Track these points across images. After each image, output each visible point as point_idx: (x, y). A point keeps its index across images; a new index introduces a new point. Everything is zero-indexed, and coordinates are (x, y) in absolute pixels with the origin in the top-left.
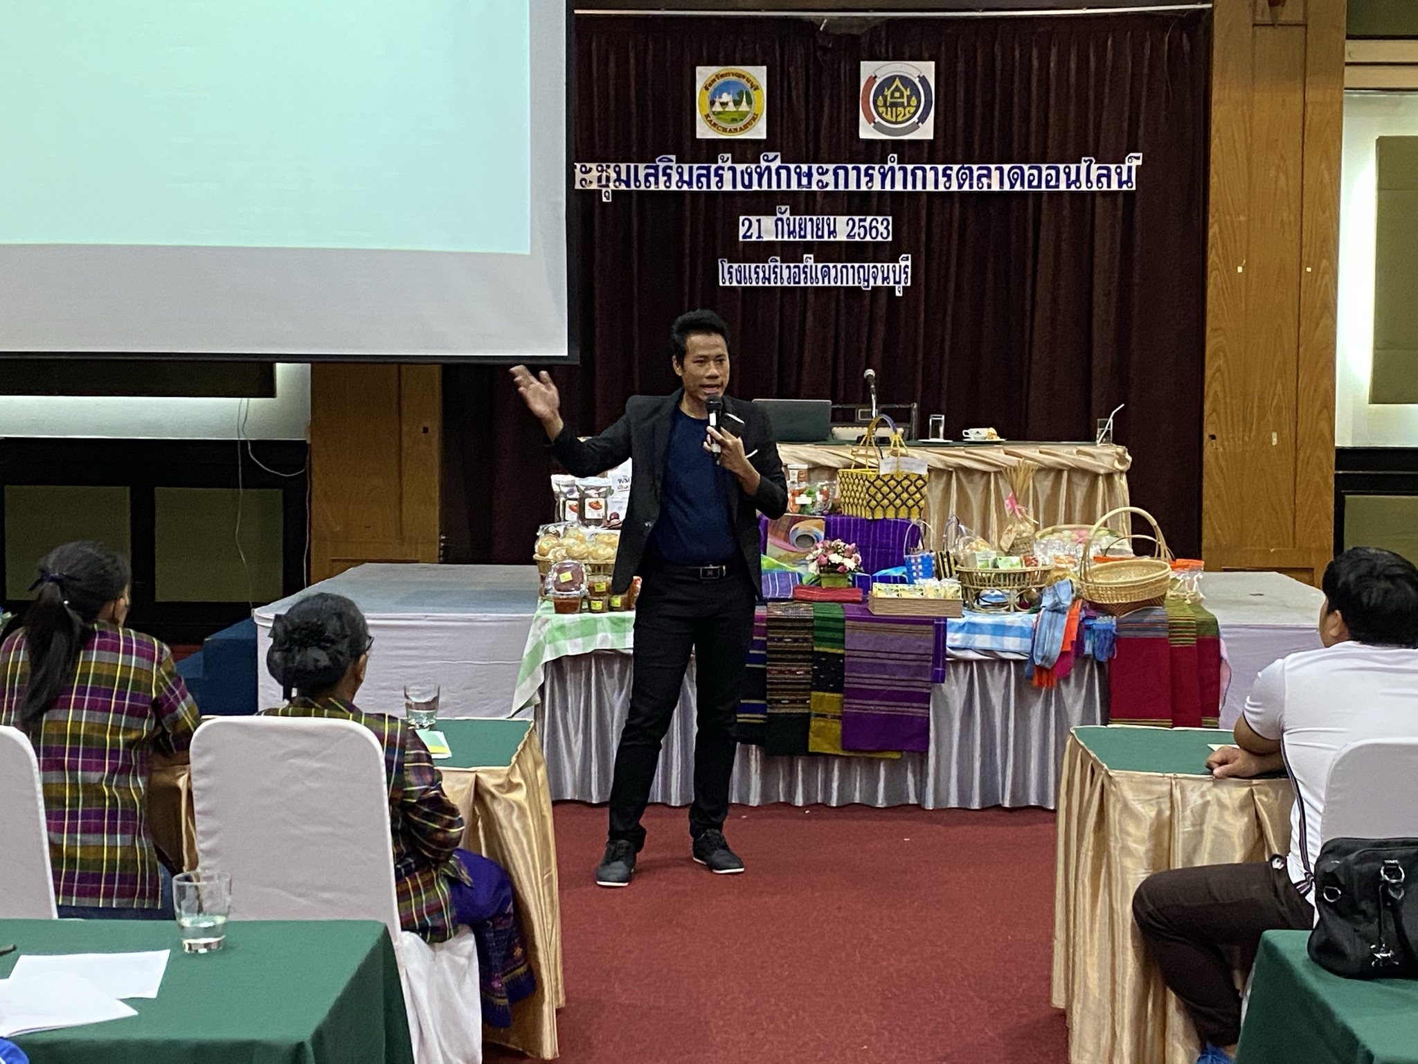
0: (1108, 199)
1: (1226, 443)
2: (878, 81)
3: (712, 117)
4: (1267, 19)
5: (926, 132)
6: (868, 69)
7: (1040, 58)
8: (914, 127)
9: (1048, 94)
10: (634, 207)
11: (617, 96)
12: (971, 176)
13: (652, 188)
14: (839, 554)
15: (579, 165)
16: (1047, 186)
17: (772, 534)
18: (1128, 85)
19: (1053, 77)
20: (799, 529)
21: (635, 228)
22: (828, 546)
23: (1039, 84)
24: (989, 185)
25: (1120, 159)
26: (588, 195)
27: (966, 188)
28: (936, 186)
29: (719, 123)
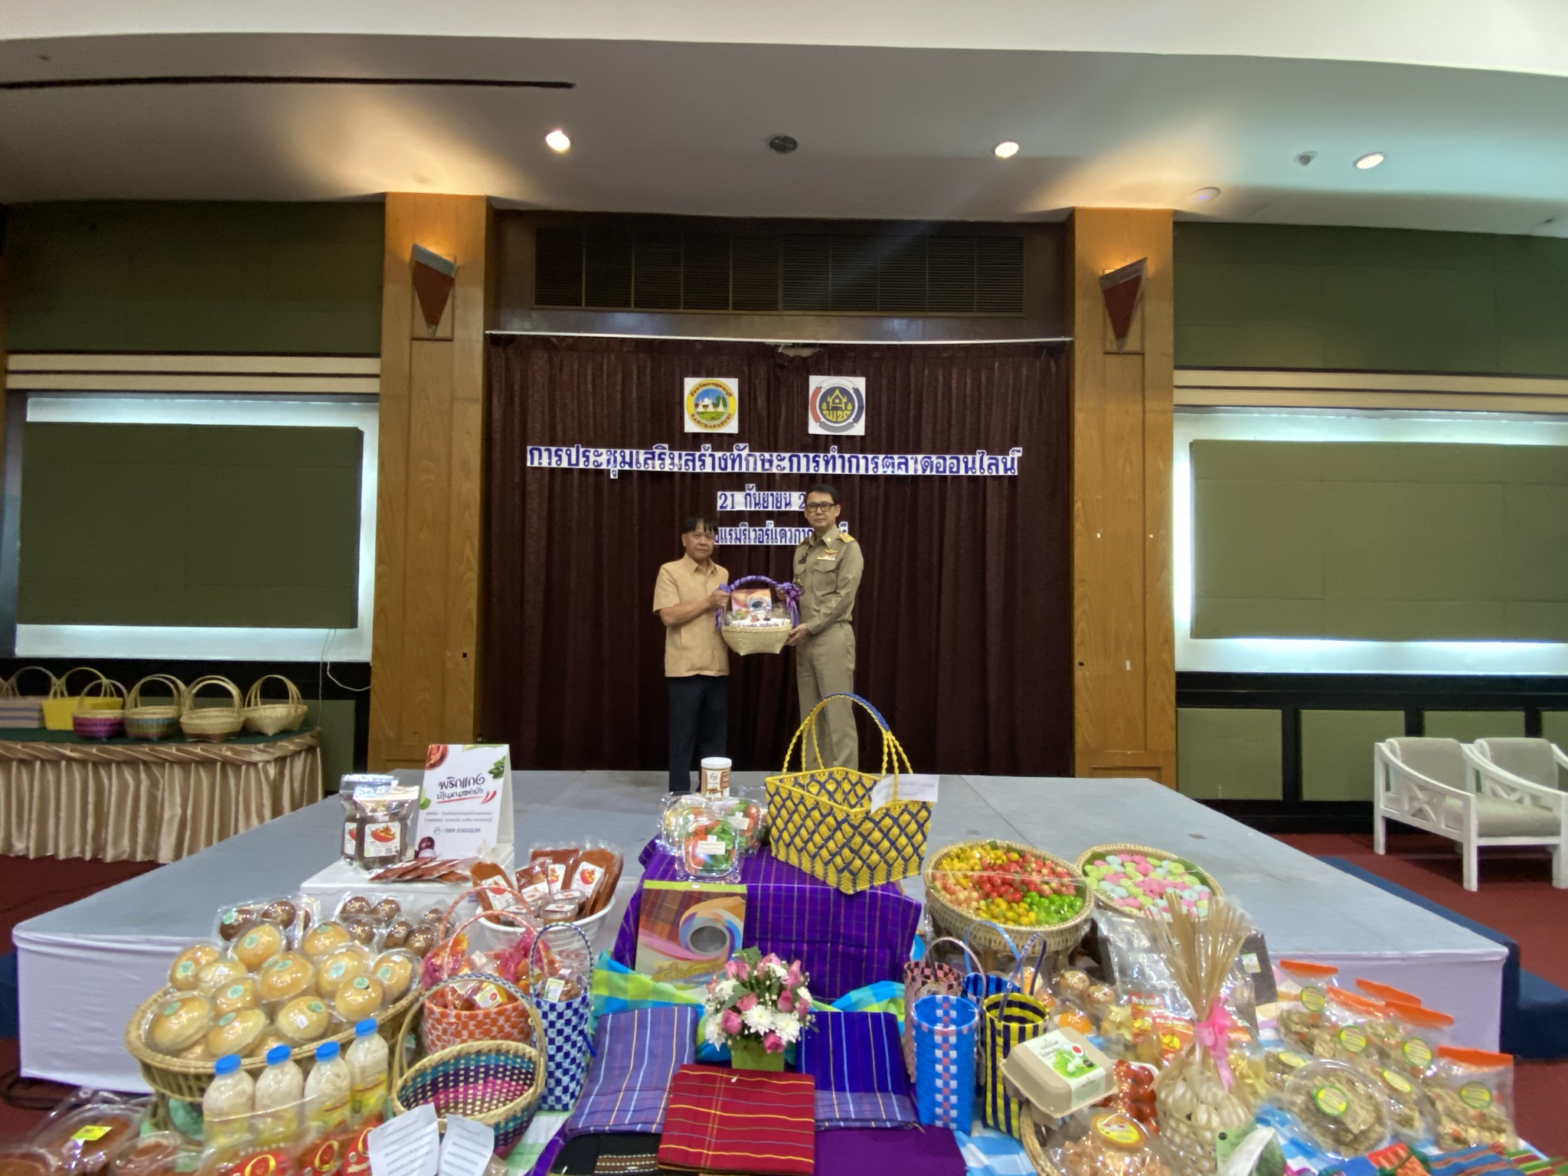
0: (996, 483)
1: (1091, 668)
2: (823, 391)
3: (697, 417)
4: (1114, 348)
5: (859, 429)
6: (816, 382)
7: (944, 376)
8: (850, 426)
9: (950, 403)
10: (635, 483)
11: (623, 399)
12: (893, 464)
13: (650, 469)
14: (764, 1003)
15: (592, 450)
16: (951, 471)
17: (645, 927)
18: (1010, 398)
19: (954, 390)
20: (698, 916)
21: (636, 499)
22: (745, 976)
23: (943, 395)
24: (907, 470)
25: (1005, 452)
26: (600, 473)
27: (889, 472)
28: (867, 469)
29: (701, 420)
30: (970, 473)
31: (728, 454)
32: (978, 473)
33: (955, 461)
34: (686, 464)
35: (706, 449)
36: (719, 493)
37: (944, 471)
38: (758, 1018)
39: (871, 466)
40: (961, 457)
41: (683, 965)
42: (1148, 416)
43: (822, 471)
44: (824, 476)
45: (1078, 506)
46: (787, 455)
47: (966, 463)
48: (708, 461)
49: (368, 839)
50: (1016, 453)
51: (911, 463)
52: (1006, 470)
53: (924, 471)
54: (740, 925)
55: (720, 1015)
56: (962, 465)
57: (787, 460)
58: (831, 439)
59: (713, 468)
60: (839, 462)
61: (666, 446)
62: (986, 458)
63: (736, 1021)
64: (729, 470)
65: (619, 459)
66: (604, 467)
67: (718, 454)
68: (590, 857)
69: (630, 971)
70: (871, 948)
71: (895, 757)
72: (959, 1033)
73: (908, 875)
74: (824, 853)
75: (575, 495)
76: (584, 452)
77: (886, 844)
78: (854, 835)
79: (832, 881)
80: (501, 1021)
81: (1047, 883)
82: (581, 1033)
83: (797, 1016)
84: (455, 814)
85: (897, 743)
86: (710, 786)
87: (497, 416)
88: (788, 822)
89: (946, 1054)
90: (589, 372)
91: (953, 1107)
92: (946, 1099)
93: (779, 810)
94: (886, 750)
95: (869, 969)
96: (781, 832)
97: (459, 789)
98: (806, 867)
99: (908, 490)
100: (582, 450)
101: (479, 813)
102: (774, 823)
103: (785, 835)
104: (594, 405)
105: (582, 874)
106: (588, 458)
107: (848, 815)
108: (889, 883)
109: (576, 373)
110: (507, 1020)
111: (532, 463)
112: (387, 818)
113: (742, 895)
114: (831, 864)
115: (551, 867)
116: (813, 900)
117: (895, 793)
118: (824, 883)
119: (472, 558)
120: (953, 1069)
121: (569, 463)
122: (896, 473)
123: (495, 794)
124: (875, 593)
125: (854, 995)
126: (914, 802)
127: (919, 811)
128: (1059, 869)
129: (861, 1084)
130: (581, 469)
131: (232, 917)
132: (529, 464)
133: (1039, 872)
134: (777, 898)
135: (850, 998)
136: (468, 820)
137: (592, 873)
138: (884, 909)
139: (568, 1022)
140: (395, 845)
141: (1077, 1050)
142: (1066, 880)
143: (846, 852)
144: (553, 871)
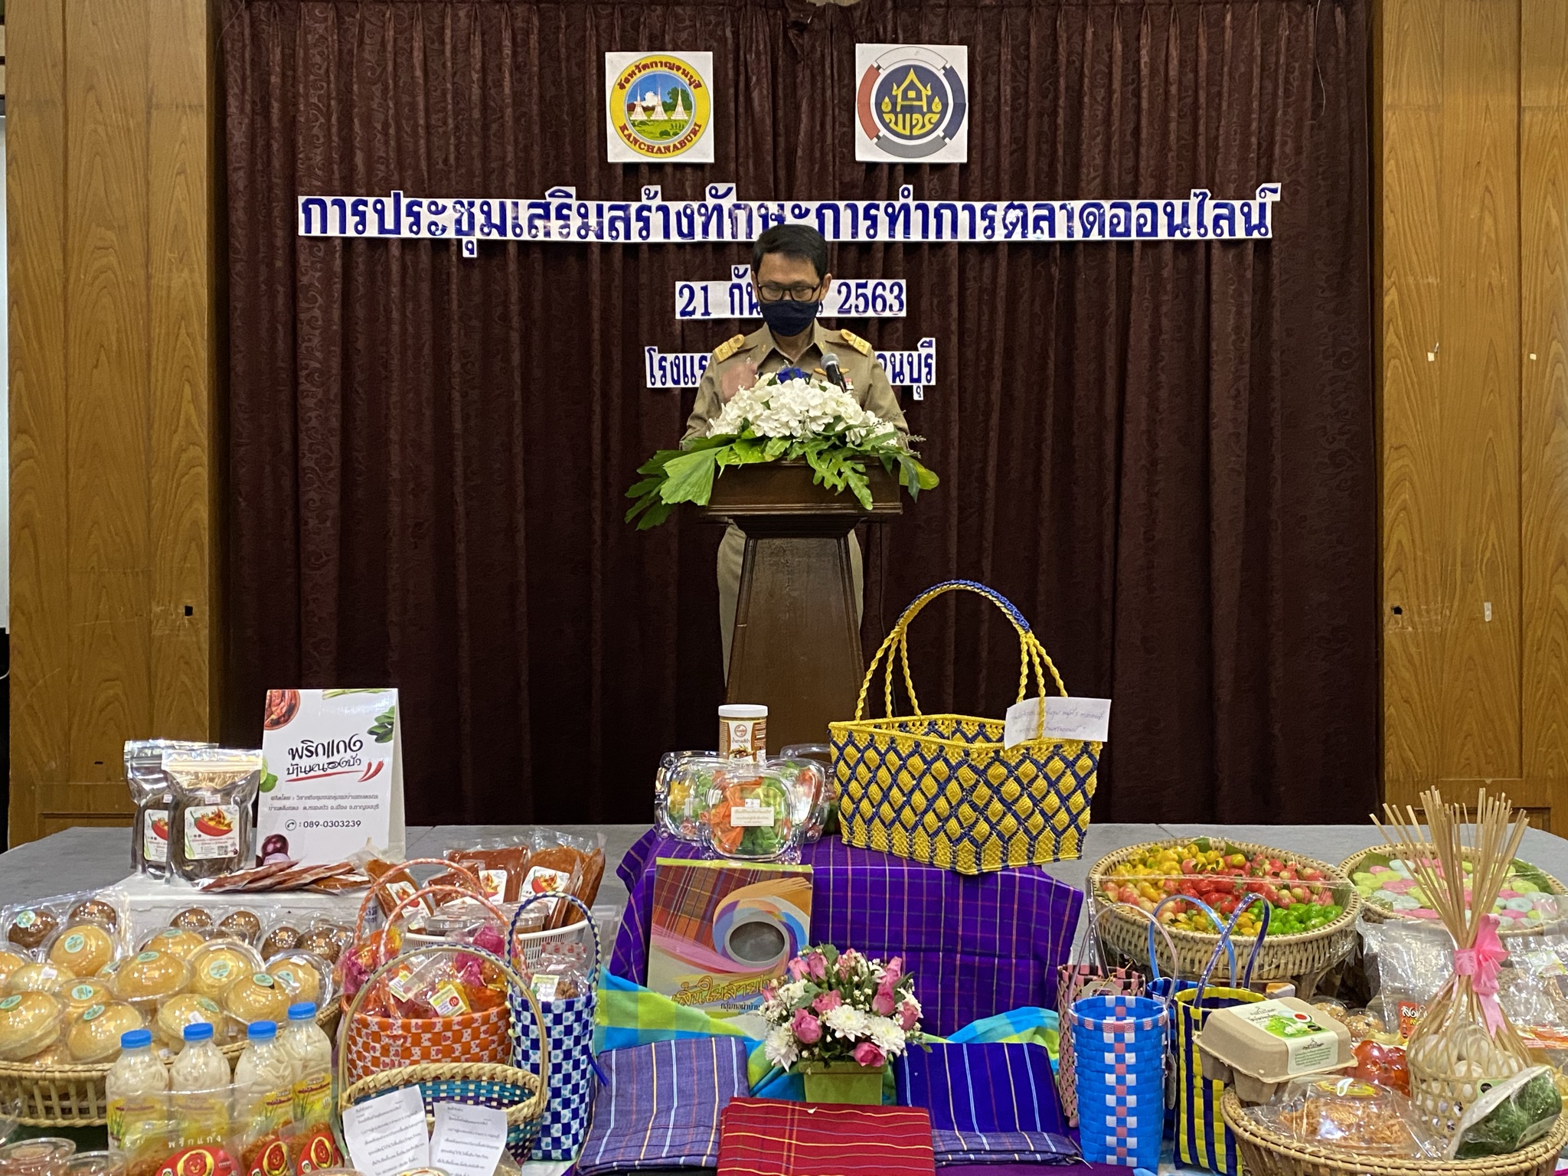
0: (1231, 254)
1: (1416, 619)
2: (883, 74)
3: (631, 130)
5: (956, 151)
6: (868, 56)
7: (1125, 42)
8: (939, 144)
9: (1137, 94)
10: (512, 267)
11: (484, 98)
12: (1025, 216)
13: (541, 237)
14: (855, 1003)
15: (425, 202)
16: (1140, 233)
17: (661, 923)
18: (1256, 83)
19: (1145, 71)
20: (739, 907)
21: (514, 297)
22: (821, 973)
23: (1124, 77)
24: (1052, 233)
25: (1247, 194)
26: (440, 246)
27: (1017, 236)
28: (972, 234)
29: (640, 138)
30: (1178, 236)
31: (695, 205)
32: (1194, 236)
33: (1148, 212)
34: (612, 227)
35: (652, 195)
36: (679, 285)
37: (1127, 232)
38: (846, 1020)
39: (981, 225)
40: (1160, 204)
41: (720, 981)
42: (1527, 117)
43: (883, 236)
44: (888, 246)
45: (1390, 298)
46: (814, 205)
47: (1170, 216)
48: (656, 219)
49: (191, 831)
50: (1269, 196)
51: (1061, 217)
52: (1249, 231)
53: (1087, 233)
54: (804, 920)
55: (786, 1025)
56: (1163, 220)
57: (813, 214)
58: (900, 172)
59: (667, 234)
60: (916, 216)
61: (572, 190)
62: (1209, 204)
63: (813, 1025)
64: (698, 237)
65: (480, 219)
66: (450, 234)
67: (675, 206)
68: (543, 861)
69: (641, 987)
70: (1005, 957)
71: (1039, 670)
72: (1138, 1028)
73: (1060, 856)
74: (930, 818)
75: (395, 291)
76: (410, 206)
77: (1026, 802)
78: (978, 781)
79: (943, 861)
80: (467, 1035)
81: (1286, 887)
82: (585, 1050)
83: (901, 1022)
84: (319, 798)
85: (1043, 651)
86: (734, 746)
87: (238, 135)
88: (869, 783)
89: (1120, 1059)
90: (417, 45)
91: (1131, 1133)
92: (1121, 1122)
93: (853, 769)
94: (1025, 658)
95: (1003, 991)
96: (857, 803)
97: (322, 760)
98: (901, 848)
99: (1055, 271)
100: (405, 202)
101: (357, 797)
102: (846, 790)
103: (865, 805)
104: (427, 110)
105: (536, 884)
106: (417, 215)
107: (967, 754)
108: (1031, 865)
109: (390, 48)
110: (475, 1036)
111: (308, 229)
112: (218, 798)
113: (806, 876)
114: (942, 834)
115: (482, 874)
116: (915, 888)
117: (1040, 725)
118: (931, 864)
119: (194, 419)
120: (1131, 1079)
121: (382, 228)
122: (1032, 237)
123: (380, 766)
124: (991, 479)
125: (980, 1025)
126: (1071, 742)
127: (1078, 757)
128: (1309, 871)
129: (996, 1120)
130: (404, 241)
131: (28, 920)
132: (302, 232)
133: (1276, 875)
134: (859, 885)
135: (974, 1029)
136: (339, 807)
137: (553, 879)
138: (1025, 900)
139: (569, 1030)
140: (231, 842)
141: (1299, 1016)
142: (1319, 884)
143: (966, 809)
144: (488, 879)
